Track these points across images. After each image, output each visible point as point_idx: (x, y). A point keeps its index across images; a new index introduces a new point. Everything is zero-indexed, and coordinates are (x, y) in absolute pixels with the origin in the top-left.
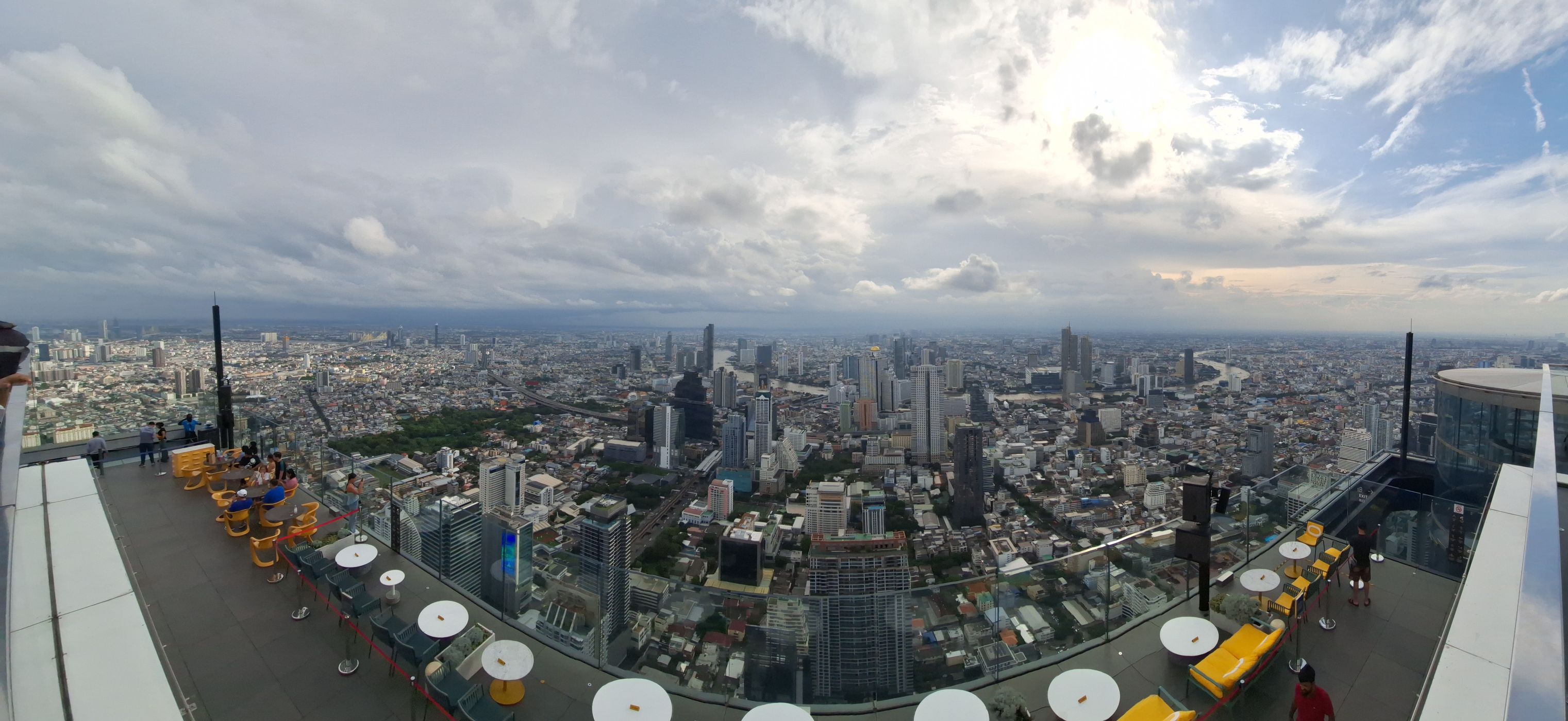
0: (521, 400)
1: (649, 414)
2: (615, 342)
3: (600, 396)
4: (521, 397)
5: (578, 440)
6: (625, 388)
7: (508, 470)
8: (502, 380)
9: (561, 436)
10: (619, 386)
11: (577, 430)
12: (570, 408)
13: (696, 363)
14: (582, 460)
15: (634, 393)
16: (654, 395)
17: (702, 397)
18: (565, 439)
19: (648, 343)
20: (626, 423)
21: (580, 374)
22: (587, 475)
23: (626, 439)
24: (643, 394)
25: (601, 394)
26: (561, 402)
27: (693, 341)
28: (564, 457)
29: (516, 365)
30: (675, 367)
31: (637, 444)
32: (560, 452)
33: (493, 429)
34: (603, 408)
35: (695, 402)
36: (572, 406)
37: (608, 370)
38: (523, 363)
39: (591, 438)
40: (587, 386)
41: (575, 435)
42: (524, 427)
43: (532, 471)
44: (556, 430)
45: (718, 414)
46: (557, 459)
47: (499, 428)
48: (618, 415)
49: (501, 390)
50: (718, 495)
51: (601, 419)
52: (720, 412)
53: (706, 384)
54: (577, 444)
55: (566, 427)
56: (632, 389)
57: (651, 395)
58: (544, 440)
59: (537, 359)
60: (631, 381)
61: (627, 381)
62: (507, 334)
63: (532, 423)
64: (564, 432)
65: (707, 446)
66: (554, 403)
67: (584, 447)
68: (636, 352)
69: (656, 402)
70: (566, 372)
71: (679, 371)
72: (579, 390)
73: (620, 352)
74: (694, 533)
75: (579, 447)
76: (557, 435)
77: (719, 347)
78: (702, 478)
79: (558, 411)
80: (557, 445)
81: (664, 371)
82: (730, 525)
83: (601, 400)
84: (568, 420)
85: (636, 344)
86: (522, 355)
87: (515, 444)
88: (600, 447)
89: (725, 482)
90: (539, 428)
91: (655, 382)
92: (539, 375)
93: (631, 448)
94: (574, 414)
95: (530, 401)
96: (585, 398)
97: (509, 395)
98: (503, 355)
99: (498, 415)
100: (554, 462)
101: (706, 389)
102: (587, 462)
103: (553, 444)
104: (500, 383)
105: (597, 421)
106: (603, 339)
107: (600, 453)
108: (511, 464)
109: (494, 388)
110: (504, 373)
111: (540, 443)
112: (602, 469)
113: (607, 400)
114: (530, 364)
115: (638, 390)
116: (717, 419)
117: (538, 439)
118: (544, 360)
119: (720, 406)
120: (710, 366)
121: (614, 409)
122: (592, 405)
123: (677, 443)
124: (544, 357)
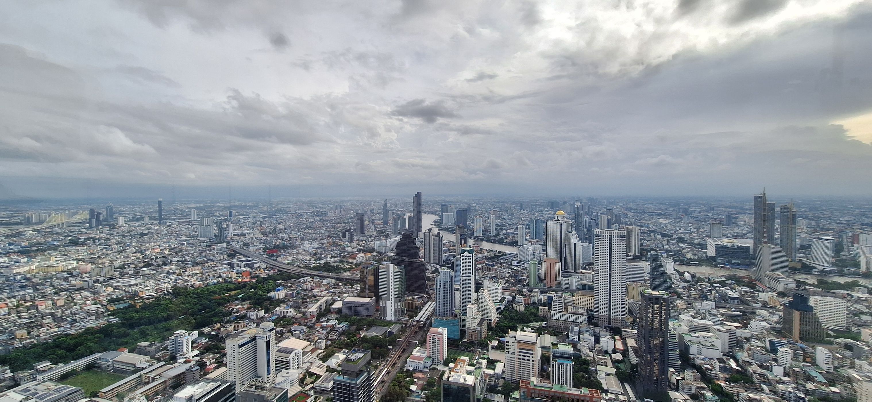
0: (264, 269)
1: (376, 273)
2: (342, 210)
3: (334, 259)
4: (264, 266)
5: (318, 300)
6: (354, 250)
7: (258, 340)
8: (243, 252)
9: (303, 299)
10: (349, 249)
11: (316, 292)
12: (309, 272)
13: (407, 227)
14: (322, 319)
15: (361, 255)
16: (377, 256)
17: (416, 255)
18: (306, 302)
19: (369, 210)
20: (358, 281)
21: (314, 240)
22: (329, 333)
23: (359, 296)
24: (369, 255)
25: (335, 257)
26: (300, 267)
27: (403, 208)
28: (307, 319)
29: (256, 236)
30: (391, 230)
31: (367, 300)
32: (304, 314)
33: (237, 302)
34: (337, 270)
35: (411, 260)
36: (310, 269)
37: (338, 235)
38: (263, 233)
39: (330, 298)
40: (322, 250)
41: (315, 296)
42: (268, 295)
43: (280, 337)
44: (298, 294)
45: (428, 269)
46: (302, 322)
47: (243, 300)
48: (350, 275)
49: (243, 261)
50: (436, 342)
51: (337, 279)
52: (430, 268)
53: (418, 244)
54: (318, 304)
55: (307, 290)
56: (360, 251)
57: (374, 256)
58: (287, 305)
59: (275, 228)
60: (358, 244)
61: (354, 244)
62: (245, 207)
63: (274, 290)
64: (304, 295)
65: (423, 298)
66: (294, 269)
67: (323, 307)
68: (361, 218)
69: (379, 261)
70: (302, 239)
71: (396, 234)
72: (315, 254)
73: (346, 219)
74: (419, 378)
75: (320, 307)
76: (299, 298)
77: (425, 212)
78: (421, 328)
79: (299, 276)
80: (300, 308)
81: (383, 234)
82: (446, 369)
83: (335, 262)
84: (307, 283)
85: (359, 212)
86: (261, 225)
87: (261, 313)
88: (338, 305)
89: (440, 330)
90: (281, 294)
91: (377, 244)
92: (278, 243)
93: (363, 306)
94: (312, 276)
95: (272, 269)
96: (321, 262)
97: (251, 266)
98: (241, 227)
99: (243, 286)
100: (300, 324)
101: (419, 248)
102: (328, 320)
103: (297, 308)
104: (241, 254)
105: (334, 281)
106: (332, 208)
107: (339, 311)
108: (261, 334)
109: (234, 261)
110: (244, 245)
111: (285, 308)
112: (341, 325)
113: (339, 262)
114: (270, 233)
115: (364, 251)
116: (428, 274)
117: (282, 305)
118: (280, 229)
119: (429, 263)
120: (419, 228)
121: (346, 270)
122: (328, 267)
123: (399, 298)
124: (281, 226)
